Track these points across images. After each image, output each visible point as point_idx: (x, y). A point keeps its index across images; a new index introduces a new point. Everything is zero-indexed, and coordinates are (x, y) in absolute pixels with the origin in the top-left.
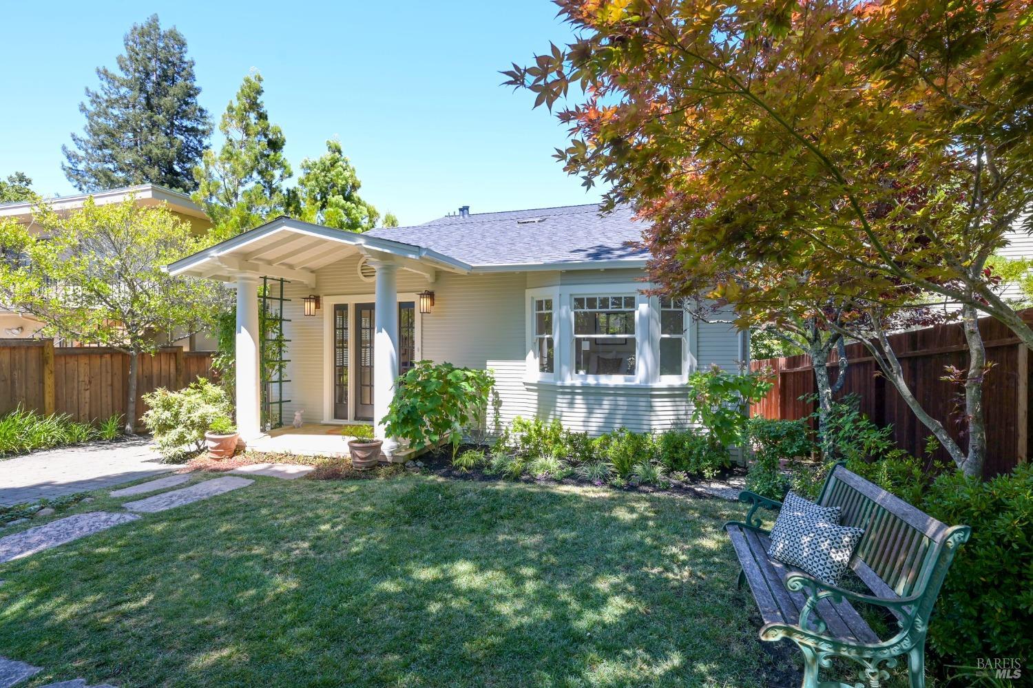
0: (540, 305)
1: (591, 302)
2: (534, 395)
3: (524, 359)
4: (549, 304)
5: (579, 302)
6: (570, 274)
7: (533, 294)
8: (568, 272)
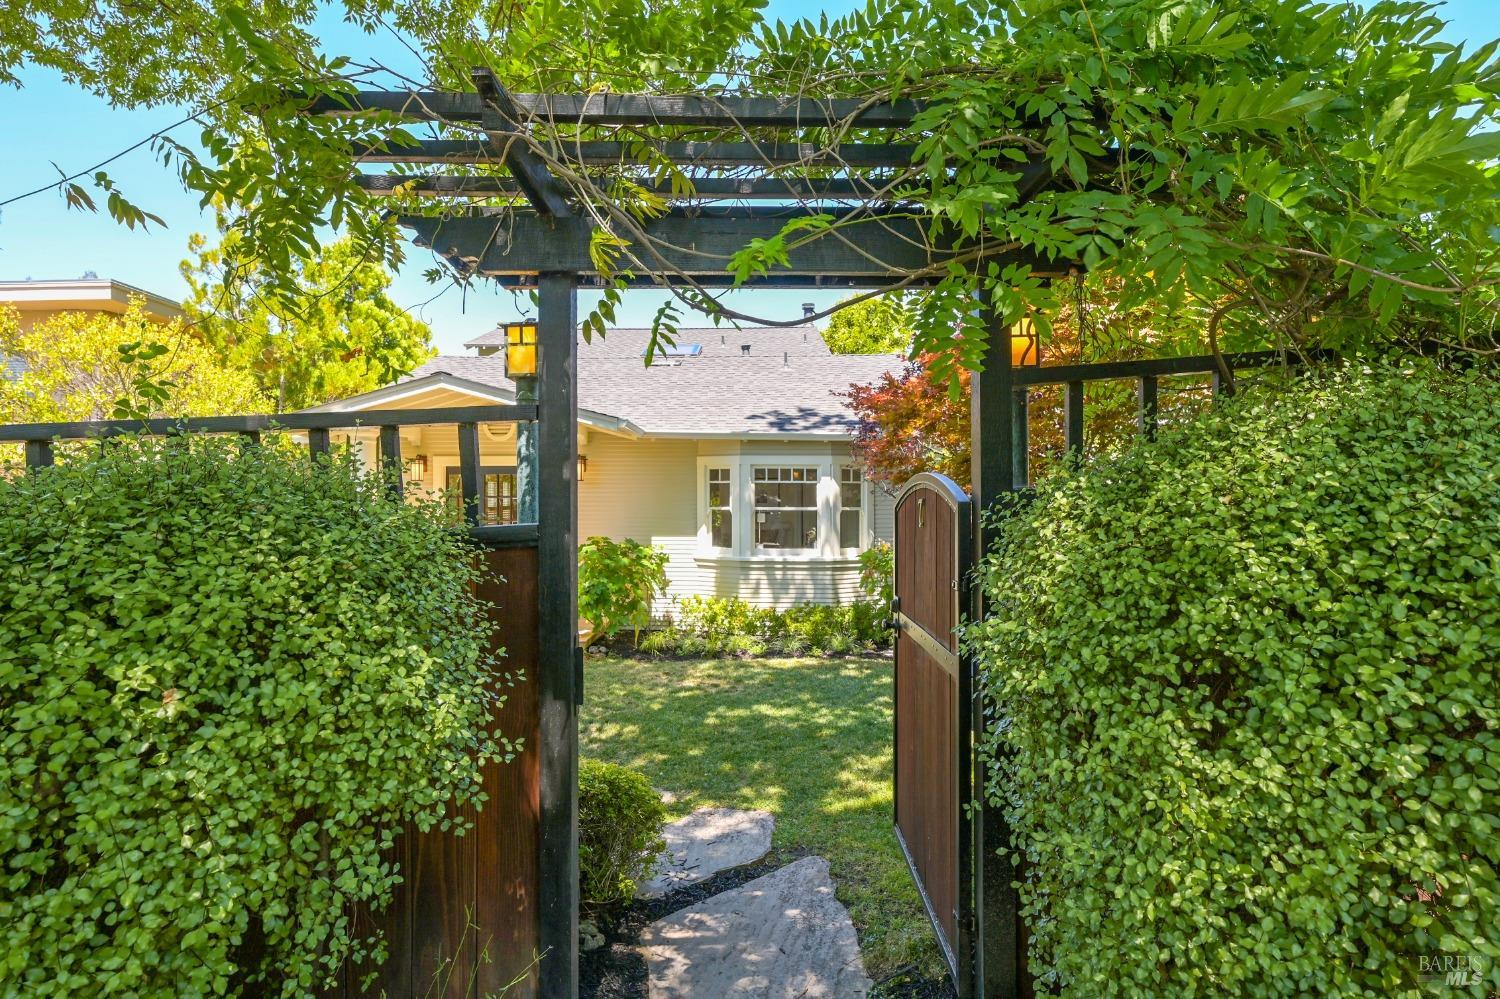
0: (714, 474)
1: (773, 474)
2: (711, 574)
3: (695, 534)
4: (726, 474)
5: (759, 474)
6: (751, 444)
7: (705, 464)
8: (750, 441)
